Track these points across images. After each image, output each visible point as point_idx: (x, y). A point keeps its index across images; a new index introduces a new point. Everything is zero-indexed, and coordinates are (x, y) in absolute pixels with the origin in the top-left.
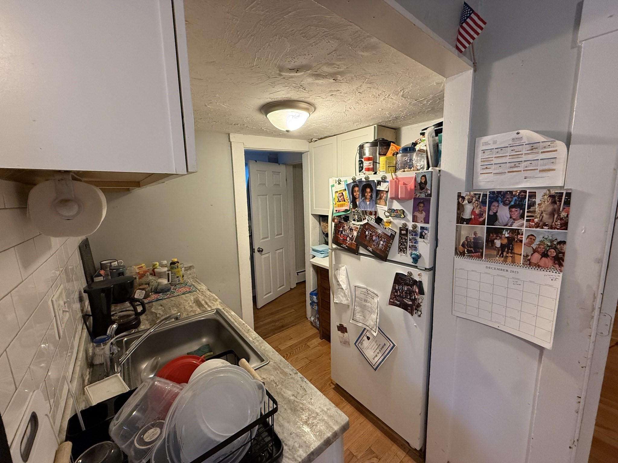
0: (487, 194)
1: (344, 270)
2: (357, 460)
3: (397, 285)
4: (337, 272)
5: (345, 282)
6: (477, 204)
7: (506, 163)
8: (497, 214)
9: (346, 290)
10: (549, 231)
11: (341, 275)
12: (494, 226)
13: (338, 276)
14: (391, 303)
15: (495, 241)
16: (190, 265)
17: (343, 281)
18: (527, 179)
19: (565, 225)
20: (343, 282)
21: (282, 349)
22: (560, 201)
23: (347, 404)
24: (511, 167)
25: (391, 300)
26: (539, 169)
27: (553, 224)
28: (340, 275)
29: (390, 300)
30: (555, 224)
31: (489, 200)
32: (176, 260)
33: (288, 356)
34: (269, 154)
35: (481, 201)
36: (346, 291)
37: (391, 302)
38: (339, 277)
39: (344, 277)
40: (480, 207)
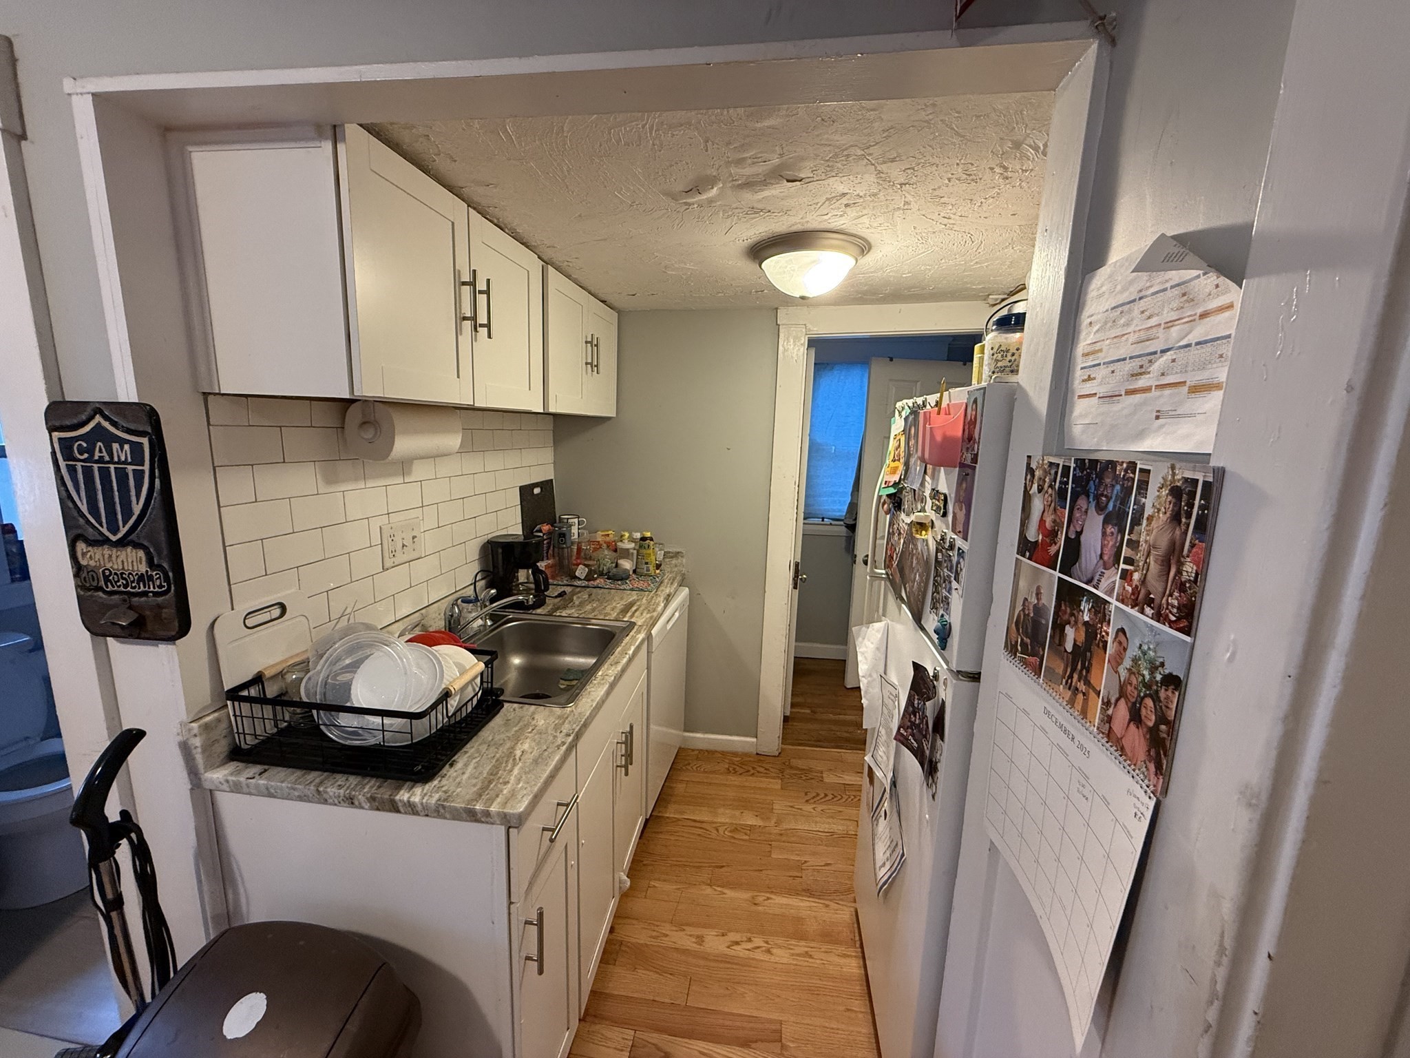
0: (1070, 467)
1: (878, 631)
2: (780, 1054)
3: (916, 697)
4: (860, 630)
5: (869, 659)
6: (1050, 499)
7: (1124, 359)
8: (1083, 538)
9: (863, 677)
10: (1151, 628)
11: (866, 640)
12: (1071, 577)
13: (860, 639)
14: (899, 737)
15: (1067, 627)
16: (678, 550)
17: (866, 655)
18: (1160, 421)
19: (1187, 618)
20: (866, 658)
21: (826, 780)
22: (1189, 516)
23: (855, 957)
24: (1132, 375)
25: (902, 731)
26: (1188, 384)
27: (1164, 601)
28: (864, 639)
29: (899, 729)
30: (1168, 604)
31: (1072, 488)
32: (648, 534)
33: (827, 798)
34: (951, 339)
35: (1059, 488)
36: (863, 679)
37: (902, 735)
38: (861, 643)
39: (872, 646)
40: (1055, 509)
